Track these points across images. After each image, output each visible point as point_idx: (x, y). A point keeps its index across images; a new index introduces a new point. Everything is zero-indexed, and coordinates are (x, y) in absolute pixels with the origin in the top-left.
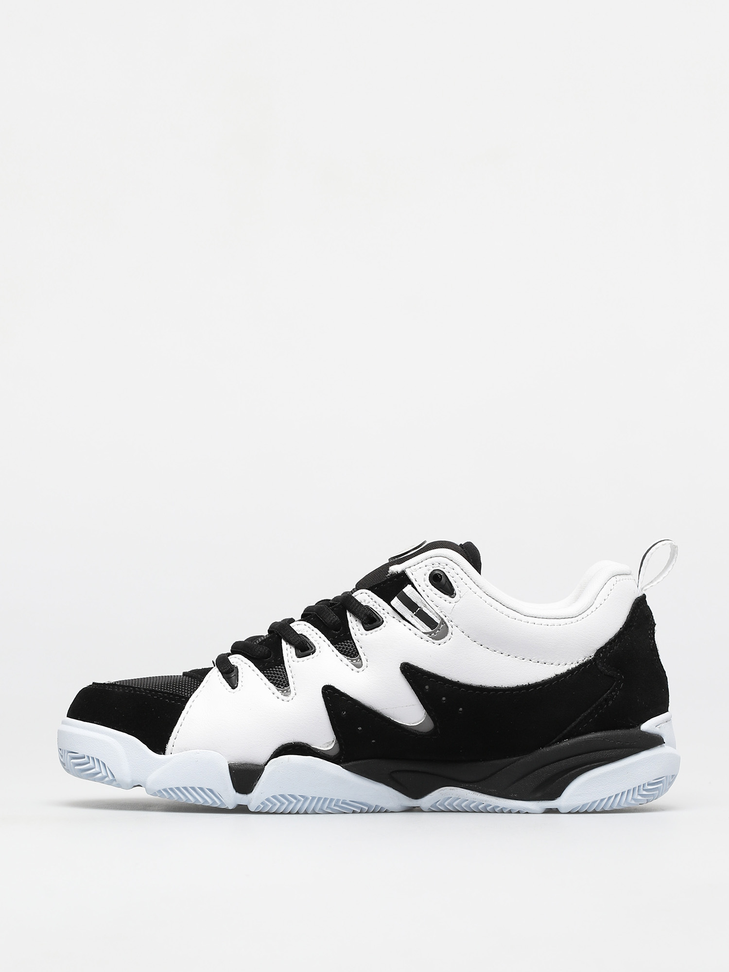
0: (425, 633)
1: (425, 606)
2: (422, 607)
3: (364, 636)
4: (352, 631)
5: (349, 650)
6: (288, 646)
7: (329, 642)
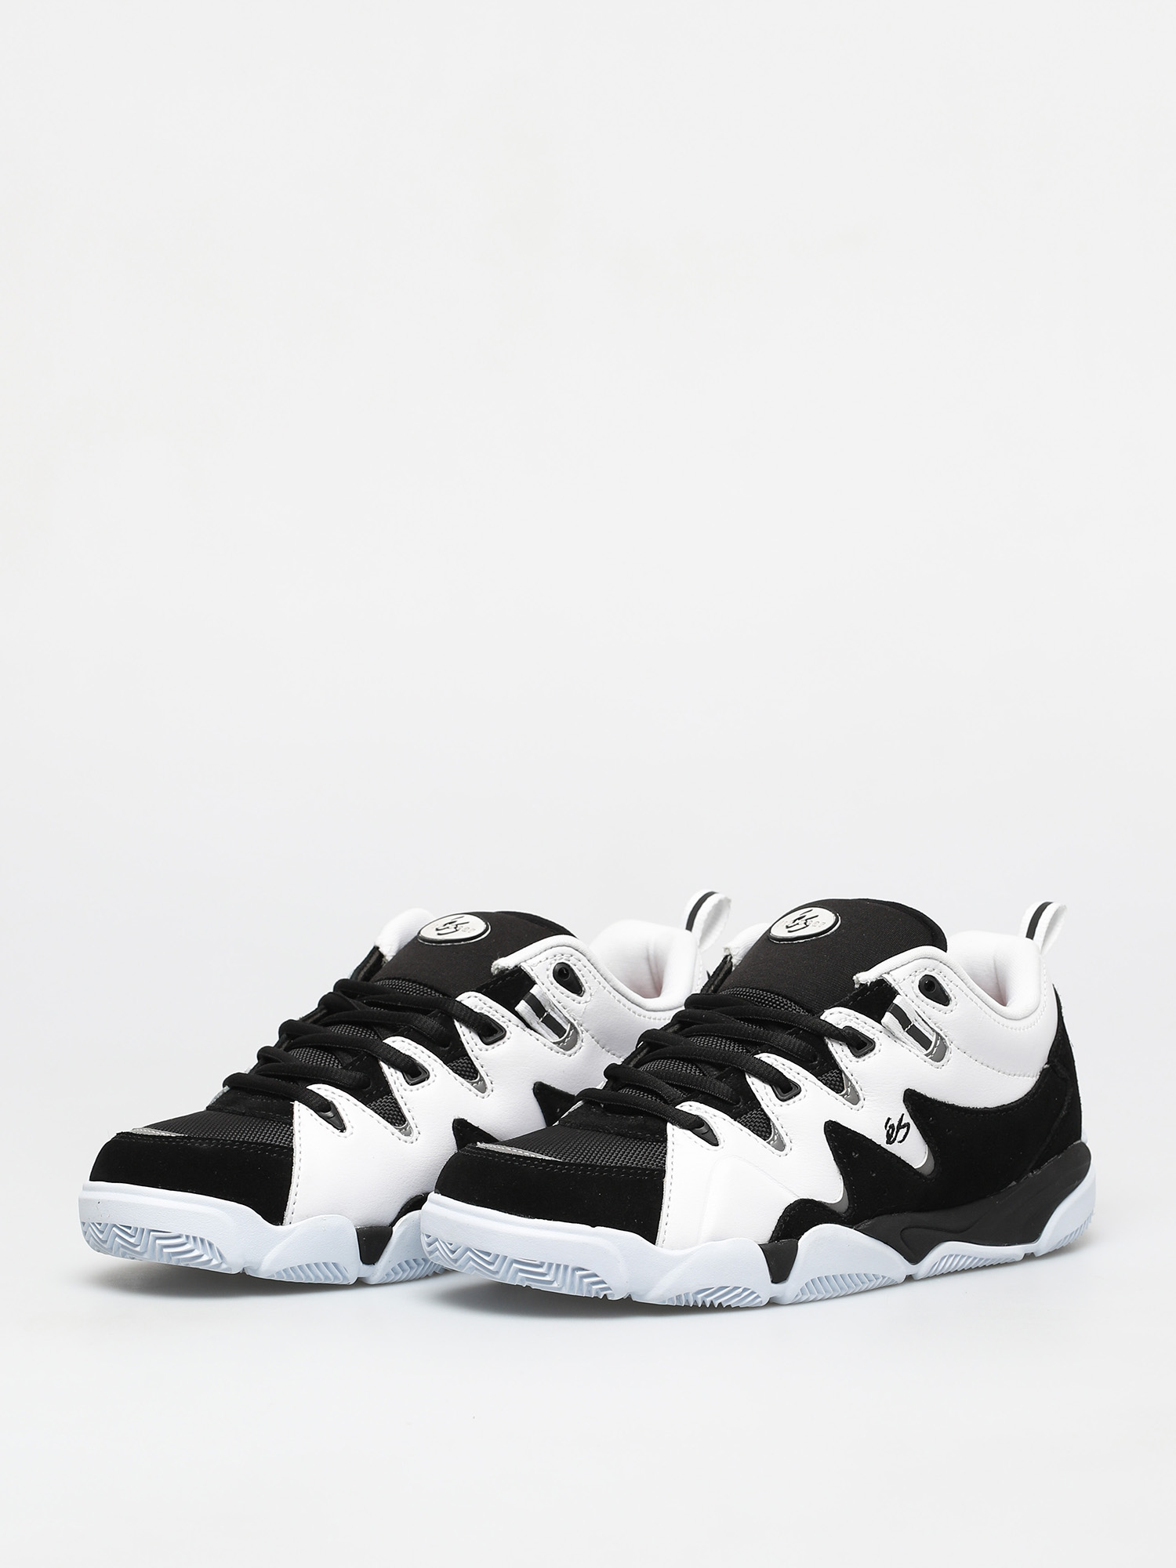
0: (554, 1043)
1: (553, 1010)
2: (549, 1011)
3: (483, 1052)
4: (467, 1047)
5: (467, 1070)
6: (392, 1070)
7: (441, 1062)
